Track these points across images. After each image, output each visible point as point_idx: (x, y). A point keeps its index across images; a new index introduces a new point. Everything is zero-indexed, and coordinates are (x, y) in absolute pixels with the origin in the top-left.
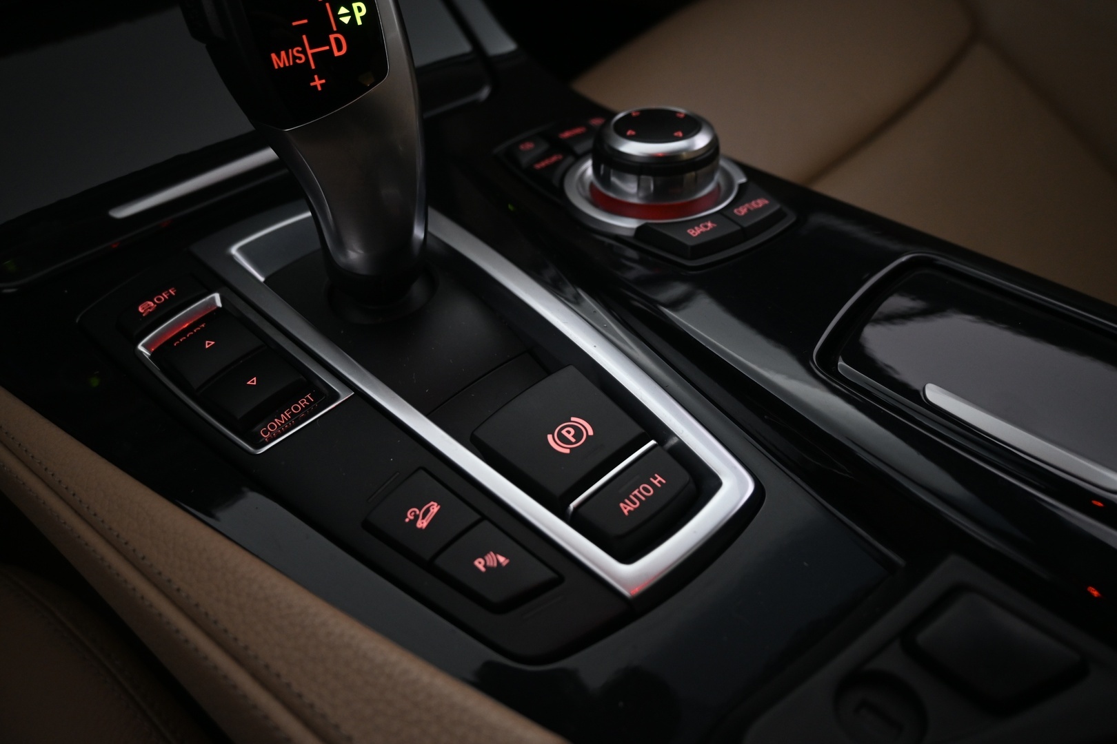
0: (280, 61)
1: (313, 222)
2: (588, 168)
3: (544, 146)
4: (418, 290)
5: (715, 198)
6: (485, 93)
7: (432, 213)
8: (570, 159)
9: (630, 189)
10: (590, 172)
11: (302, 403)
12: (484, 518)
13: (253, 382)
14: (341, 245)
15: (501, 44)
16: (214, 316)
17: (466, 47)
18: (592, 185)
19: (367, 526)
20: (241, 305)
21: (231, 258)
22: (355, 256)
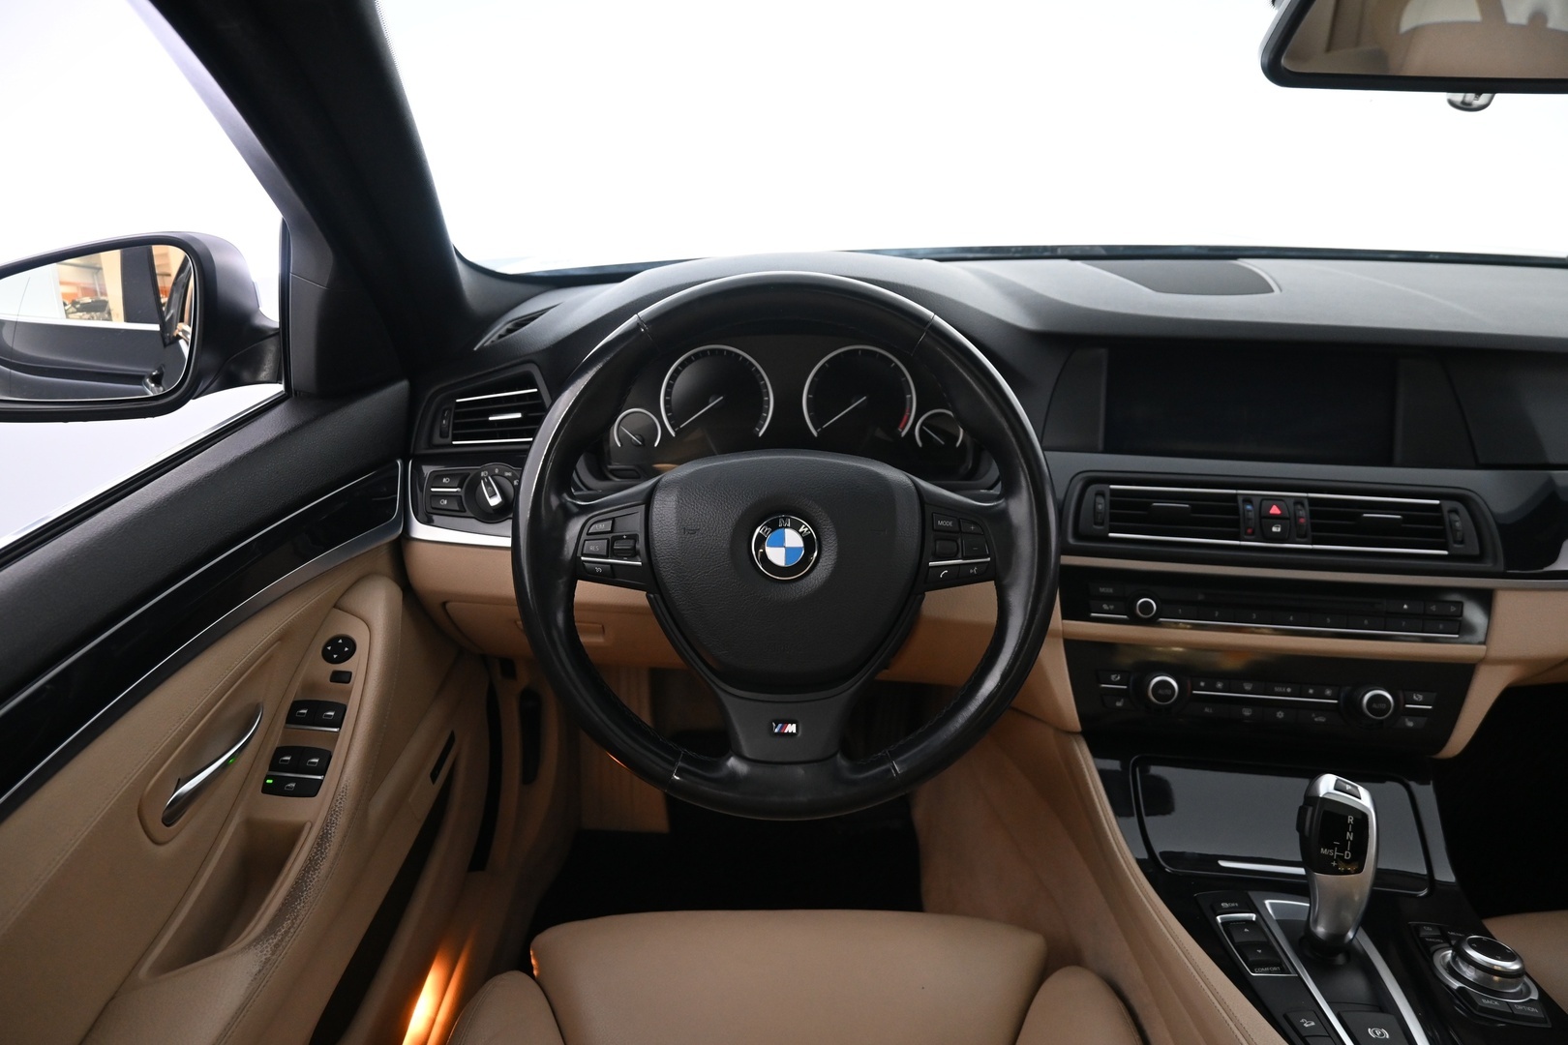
0: (1324, 851)
1: (1308, 910)
2: (1449, 953)
3: (1438, 933)
4: (1340, 959)
5: (1515, 996)
6: (1423, 893)
7: (1361, 930)
8: (1446, 945)
9: (1470, 973)
10: (1450, 955)
11: (1275, 969)
12: (1330, 1036)
13: (1260, 951)
14: (1316, 922)
15: (1445, 874)
16: (1248, 922)
17: (1425, 872)
18: (1449, 962)
19: (1286, 1017)
20: (1262, 923)
21: (1264, 904)
22: (1321, 930)
